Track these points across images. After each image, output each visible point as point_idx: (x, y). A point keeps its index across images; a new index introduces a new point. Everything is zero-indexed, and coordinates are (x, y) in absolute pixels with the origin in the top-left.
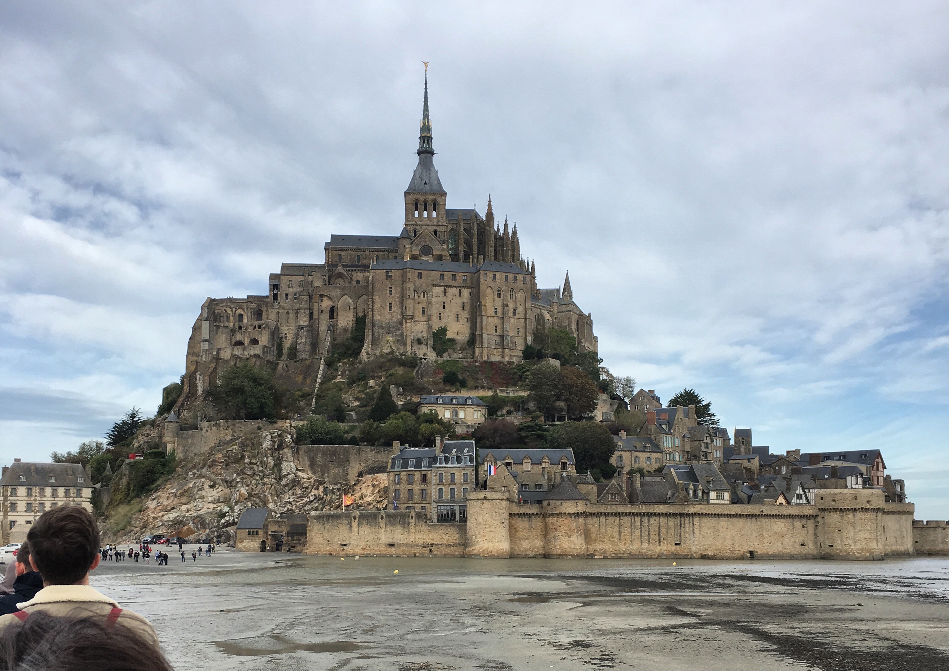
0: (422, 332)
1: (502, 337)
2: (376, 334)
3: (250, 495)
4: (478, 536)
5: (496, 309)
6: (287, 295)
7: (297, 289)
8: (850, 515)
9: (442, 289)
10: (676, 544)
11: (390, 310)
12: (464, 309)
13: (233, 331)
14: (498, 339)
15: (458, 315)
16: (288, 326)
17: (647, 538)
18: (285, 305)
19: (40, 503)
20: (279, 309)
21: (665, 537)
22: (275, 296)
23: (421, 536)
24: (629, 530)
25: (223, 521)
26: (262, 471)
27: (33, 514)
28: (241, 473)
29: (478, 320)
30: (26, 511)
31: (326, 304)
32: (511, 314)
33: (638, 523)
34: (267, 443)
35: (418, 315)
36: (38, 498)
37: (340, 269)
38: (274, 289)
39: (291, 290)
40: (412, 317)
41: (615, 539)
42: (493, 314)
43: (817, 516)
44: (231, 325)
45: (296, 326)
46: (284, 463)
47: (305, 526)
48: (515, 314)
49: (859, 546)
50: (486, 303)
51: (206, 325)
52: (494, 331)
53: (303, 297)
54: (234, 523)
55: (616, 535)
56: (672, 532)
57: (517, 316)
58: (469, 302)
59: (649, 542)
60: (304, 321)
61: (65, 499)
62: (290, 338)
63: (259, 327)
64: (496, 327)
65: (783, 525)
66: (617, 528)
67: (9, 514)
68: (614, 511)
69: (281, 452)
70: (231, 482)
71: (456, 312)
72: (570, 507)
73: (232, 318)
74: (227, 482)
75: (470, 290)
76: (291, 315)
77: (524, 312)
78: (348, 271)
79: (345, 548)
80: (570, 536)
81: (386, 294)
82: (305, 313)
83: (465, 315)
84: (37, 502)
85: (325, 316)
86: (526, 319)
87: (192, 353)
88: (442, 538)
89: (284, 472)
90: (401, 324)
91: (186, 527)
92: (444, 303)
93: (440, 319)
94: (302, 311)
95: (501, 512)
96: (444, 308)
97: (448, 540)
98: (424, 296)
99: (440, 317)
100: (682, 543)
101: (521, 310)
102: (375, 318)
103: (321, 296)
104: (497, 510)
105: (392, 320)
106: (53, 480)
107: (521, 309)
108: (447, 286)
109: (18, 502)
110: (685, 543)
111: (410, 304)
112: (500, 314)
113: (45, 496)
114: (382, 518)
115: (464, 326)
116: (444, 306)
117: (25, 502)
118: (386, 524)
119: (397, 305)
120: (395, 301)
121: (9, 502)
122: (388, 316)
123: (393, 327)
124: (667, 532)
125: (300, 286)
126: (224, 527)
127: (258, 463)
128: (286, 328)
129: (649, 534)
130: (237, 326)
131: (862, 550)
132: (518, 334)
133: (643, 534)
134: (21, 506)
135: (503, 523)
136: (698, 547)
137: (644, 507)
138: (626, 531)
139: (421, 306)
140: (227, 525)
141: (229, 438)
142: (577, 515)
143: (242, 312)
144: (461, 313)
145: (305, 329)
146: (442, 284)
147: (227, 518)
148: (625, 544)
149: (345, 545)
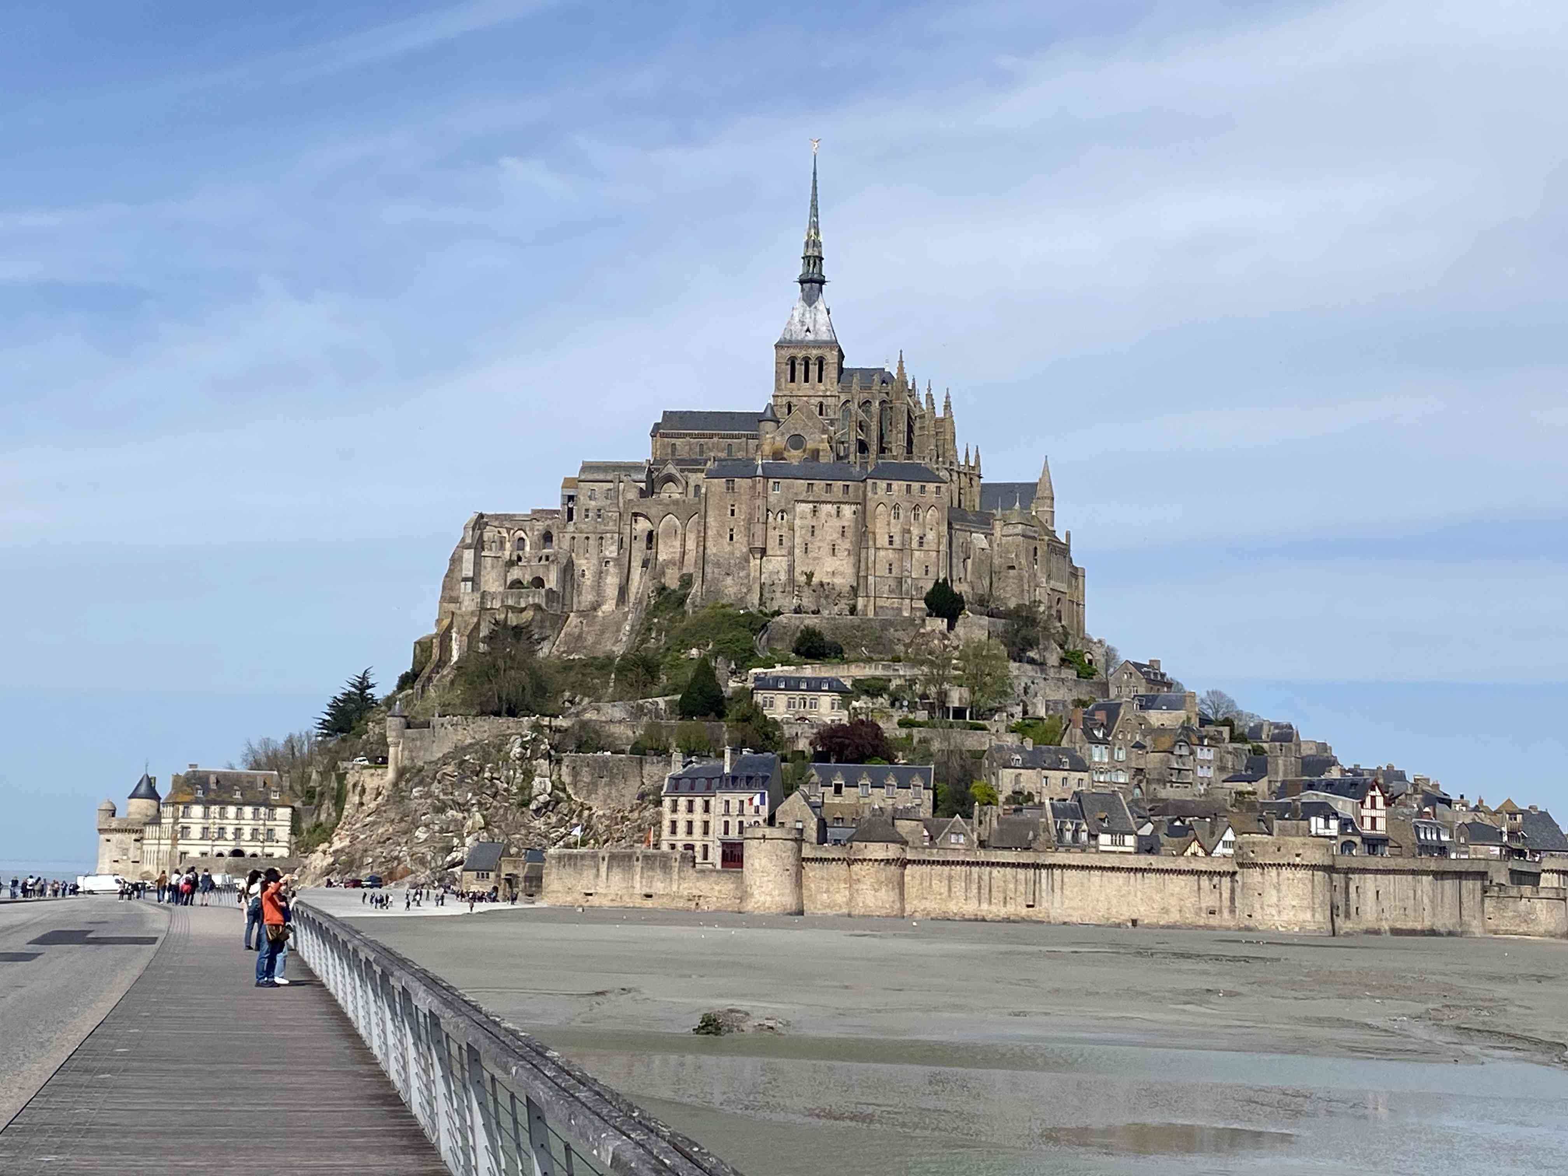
0: (778, 572)
1: (900, 581)
2: (709, 576)
3: (487, 824)
4: (754, 887)
5: (891, 537)
6: (587, 510)
7: (601, 502)
8: (1273, 872)
9: (811, 506)
10: (1028, 906)
11: (731, 538)
12: (843, 535)
13: (511, 564)
14: (893, 584)
15: (834, 545)
16: (586, 558)
17: (987, 896)
18: (584, 526)
19: (220, 829)
20: (574, 532)
21: (1013, 896)
22: (570, 511)
23: (686, 885)
24: (963, 884)
25: (449, 859)
26: (506, 790)
27: (210, 842)
28: (478, 790)
29: (863, 555)
30: (201, 839)
31: (642, 525)
32: (915, 544)
33: (975, 876)
34: (517, 750)
35: (772, 545)
36: (217, 821)
37: (671, 469)
38: (569, 501)
39: (593, 503)
40: (763, 552)
41: (944, 896)
42: (887, 545)
43: (1234, 873)
44: (507, 554)
45: (599, 558)
46: (537, 780)
47: (541, 868)
48: (921, 544)
49: (1285, 917)
50: (875, 527)
51: (469, 555)
52: (888, 571)
53: (610, 514)
54: (461, 863)
55: (944, 890)
56: (1022, 888)
57: (925, 547)
58: (852, 525)
59: (990, 902)
60: (611, 551)
61: (253, 822)
62: (590, 576)
63: (547, 558)
64: (890, 565)
65: (1183, 883)
66: (947, 882)
67: (180, 842)
68: (941, 859)
69: (534, 762)
70: (464, 805)
71: (832, 541)
72: (877, 850)
73: (508, 545)
74: (458, 804)
75: (854, 507)
76: (591, 542)
77: (936, 541)
78: (682, 471)
79: (590, 897)
80: (876, 891)
81: (726, 515)
82: (612, 538)
83: (845, 545)
84: (216, 826)
85: (640, 546)
86: (938, 552)
87: (449, 596)
88: (713, 889)
89: (535, 791)
90: (748, 561)
91: (402, 866)
92: (813, 527)
93: (806, 552)
94: (609, 535)
95: (784, 855)
96: (813, 535)
97: (720, 891)
98: (782, 518)
99: (806, 549)
100: (1037, 904)
101: (931, 538)
102: (708, 551)
103: (636, 515)
104: (779, 853)
105: (733, 554)
106: (238, 796)
107: (931, 536)
108: (817, 502)
109: (191, 825)
110: (1041, 905)
111: (758, 529)
112: (897, 544)
113: (227, 818)
114: (638, 860)
115: (844, 562)
116: (813, 532)
117: (201, 826)
118: (642, 868)
119: (741, 532)
120: (739, 526)
121: (180, 825)
122: (728, 549)
123: (736, 565)
124: (1016, 889)
125: (607, 498)
126: (449, 868)
127: (502, 779)
128: (584, 561)
129: (990, 891)
130: (515, 558)
131: (1289, 923)
132: (927, 574)
133: (982, 891)
134: (196, 831)
135: (788, 870)
136: (1059, 911)
137: (983, 854)
138: (959, 887)
139: (777, 533)
140: (454, 865)
141: (469, 741)
142: (888, 862)
143: (523, 535)
144: (839, 541)
145: (611, 563)
146: (811, 499)
147: (454, 855)
148: (958, 902)
149: (591, 894)
